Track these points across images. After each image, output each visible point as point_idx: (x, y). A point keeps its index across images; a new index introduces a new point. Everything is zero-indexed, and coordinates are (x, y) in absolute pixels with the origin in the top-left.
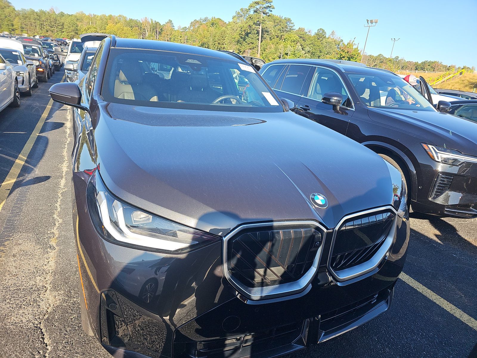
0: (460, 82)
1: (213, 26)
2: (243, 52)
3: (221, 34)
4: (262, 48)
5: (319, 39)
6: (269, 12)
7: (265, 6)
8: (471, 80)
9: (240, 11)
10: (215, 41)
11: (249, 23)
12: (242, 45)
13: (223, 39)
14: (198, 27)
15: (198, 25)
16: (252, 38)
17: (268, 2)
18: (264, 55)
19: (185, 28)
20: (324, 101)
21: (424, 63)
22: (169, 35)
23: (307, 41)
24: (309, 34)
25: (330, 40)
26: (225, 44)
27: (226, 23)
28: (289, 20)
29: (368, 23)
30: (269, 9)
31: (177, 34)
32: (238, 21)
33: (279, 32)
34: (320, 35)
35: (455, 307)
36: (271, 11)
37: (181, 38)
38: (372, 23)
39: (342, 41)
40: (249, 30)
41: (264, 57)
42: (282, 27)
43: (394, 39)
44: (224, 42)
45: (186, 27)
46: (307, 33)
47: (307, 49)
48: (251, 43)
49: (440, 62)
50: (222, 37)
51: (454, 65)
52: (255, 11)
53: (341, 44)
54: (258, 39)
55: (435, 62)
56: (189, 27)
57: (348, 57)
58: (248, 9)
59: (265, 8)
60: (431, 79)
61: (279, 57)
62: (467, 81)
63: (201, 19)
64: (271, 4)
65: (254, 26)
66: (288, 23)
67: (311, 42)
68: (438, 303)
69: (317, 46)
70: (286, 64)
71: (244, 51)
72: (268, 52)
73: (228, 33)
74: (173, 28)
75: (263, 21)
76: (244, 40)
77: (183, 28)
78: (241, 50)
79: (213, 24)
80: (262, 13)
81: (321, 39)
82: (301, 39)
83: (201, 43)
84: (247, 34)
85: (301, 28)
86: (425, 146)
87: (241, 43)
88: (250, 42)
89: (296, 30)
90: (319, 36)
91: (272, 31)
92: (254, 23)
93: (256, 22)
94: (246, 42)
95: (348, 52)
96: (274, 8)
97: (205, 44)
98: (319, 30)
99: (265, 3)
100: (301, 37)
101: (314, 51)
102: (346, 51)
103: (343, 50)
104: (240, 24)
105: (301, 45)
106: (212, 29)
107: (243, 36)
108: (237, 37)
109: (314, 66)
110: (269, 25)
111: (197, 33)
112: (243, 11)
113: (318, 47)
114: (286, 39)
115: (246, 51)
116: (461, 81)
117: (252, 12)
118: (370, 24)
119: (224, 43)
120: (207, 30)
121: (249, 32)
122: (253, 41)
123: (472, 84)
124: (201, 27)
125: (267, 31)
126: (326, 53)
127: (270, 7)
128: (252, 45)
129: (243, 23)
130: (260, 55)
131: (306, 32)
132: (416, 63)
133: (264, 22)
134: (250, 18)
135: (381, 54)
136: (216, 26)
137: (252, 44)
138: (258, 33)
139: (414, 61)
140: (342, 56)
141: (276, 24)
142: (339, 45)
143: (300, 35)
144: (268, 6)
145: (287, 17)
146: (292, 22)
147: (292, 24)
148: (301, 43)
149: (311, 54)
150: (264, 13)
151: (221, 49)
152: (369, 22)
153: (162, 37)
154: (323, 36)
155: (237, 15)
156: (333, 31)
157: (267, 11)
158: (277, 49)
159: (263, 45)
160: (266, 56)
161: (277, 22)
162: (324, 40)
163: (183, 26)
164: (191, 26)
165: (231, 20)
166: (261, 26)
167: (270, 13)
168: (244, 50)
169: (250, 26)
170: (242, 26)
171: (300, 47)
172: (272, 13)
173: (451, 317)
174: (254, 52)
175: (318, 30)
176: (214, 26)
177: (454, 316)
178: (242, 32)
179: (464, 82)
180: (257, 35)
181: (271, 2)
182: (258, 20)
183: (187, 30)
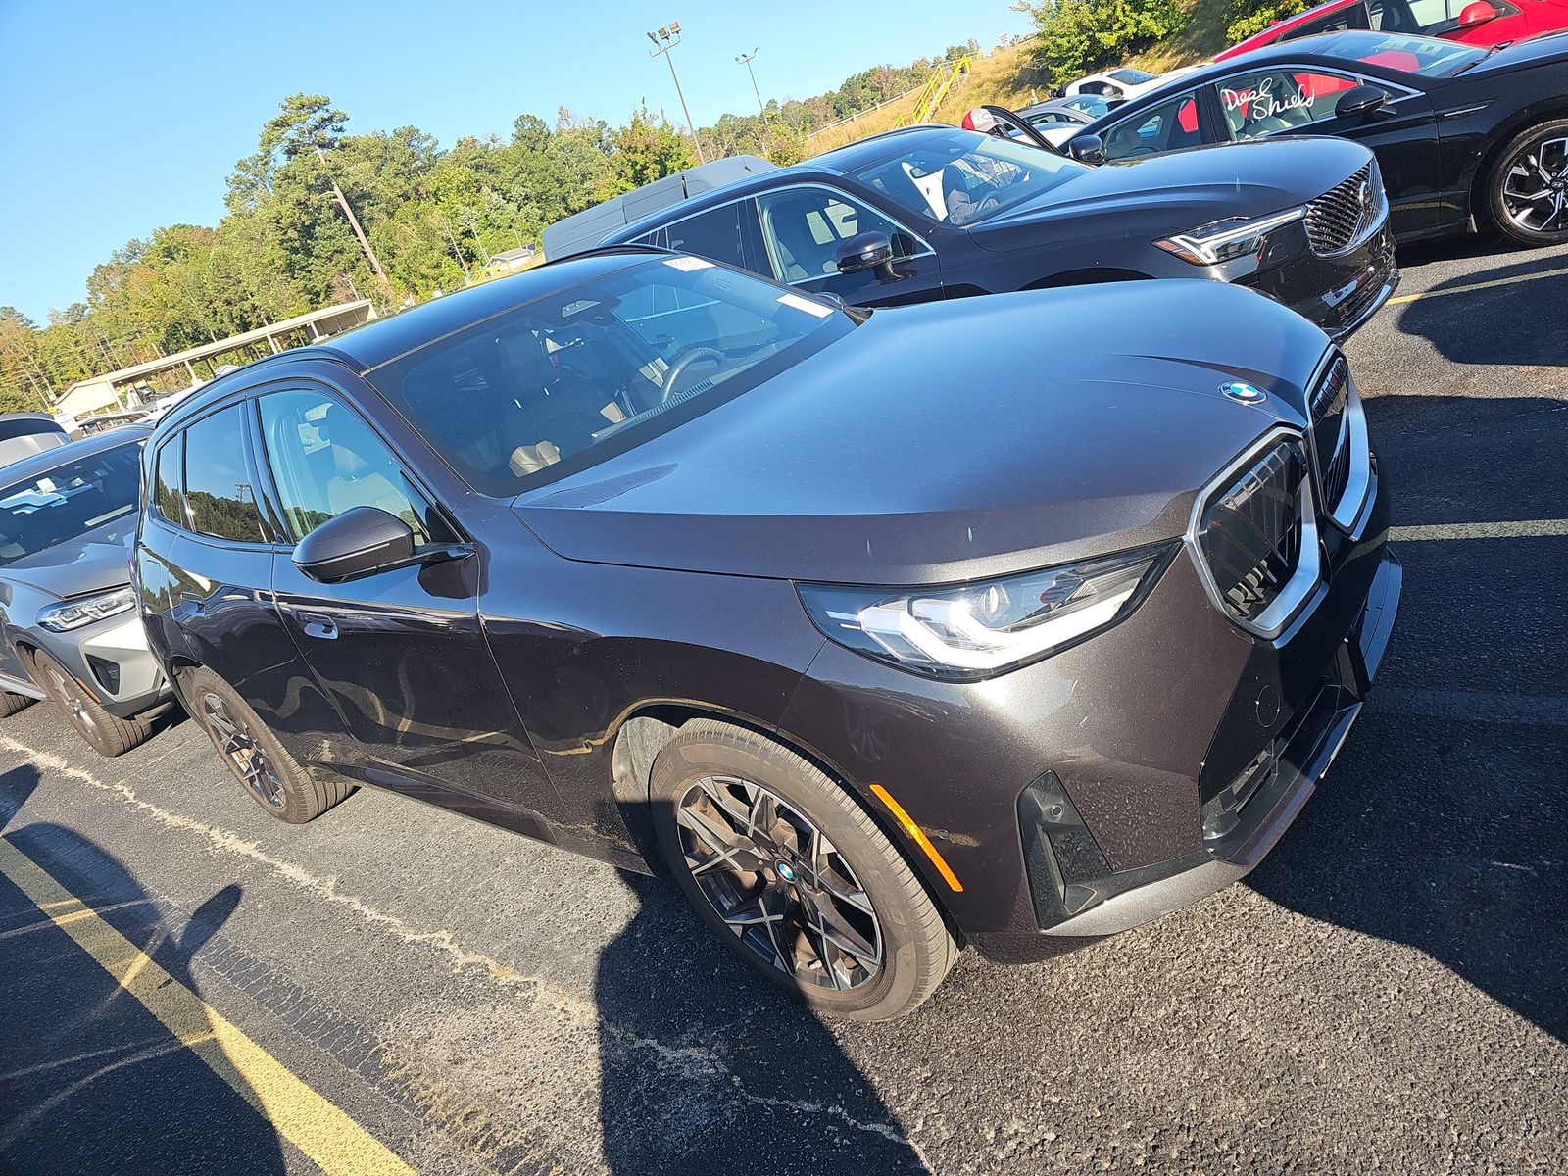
0: (974, 93)
1: (173, 258)
2: (327, 291)
3: (219, 270)
4: (381, 252)
5: (533, 149)
6: (336, 135)
7: (311, 122)
8: (998, 76)
9: (238, 173)
10: (211, 302)
11: (294, 196)
12: (309, 272)
13: (232, 281)
14: (124, 285)
15: (118, 279)
16: (331, 238)
17: (316, 108)
18: (398, 269)
19: (77, 310)
20: (848, 268)
21: (849, 86)
22: (31, 357)
23: (503, 170)
24: (497, 146)
25: (566, 139)
26: (249, 296)
27: (210, 230)
28: (411, 134)
29: (656, 42)
30: (330, 127)
31: (57, 341)
32: (250, 206)
33: (400, 181)
34: (532, 136)
35: (1457, 525)
36: (341, 130)
37: (81, 348)
38: (667, 38)
39: (603, 124)
40: (304, 217)
41: (404, 275)
42: (403, 163)
43: (744, 56)
44: (240, 289)
45: (76, 306)
46: (491, 148)
47: (517, 191)
48: (336, 251)
49: (884, 64)
50: (228, 277)
51: (920, 59)
52: (291, 152)
53: (604, 136)
54: (353, 231)
55: (874, 72)
56: (89, 299)
57: (655, 162)
58: (262, 154)
59: (316, 128)
60: (903, 119)
61: (449, 254)
62: (989, 84)
63: (117, 256)
64: (327, 111)
65: (314, 198)
66: (416, 143)
67: (517, 169)
68: (1423, 538)
69: (542, 169)
70: (651, 232)
71: (329, 286)
72: (405, 256)
73: (241, 256)
74: (31, 326)
75: (334, 169)
76: (308, 253)
77: (70, 313)
78: (318, 289)
79: (169, 253)
80: (317, 148)
81: (540, 146)
82: (483, 172)
83: (162, 330)
84: (307, 232)
85: (461, 140)
86: (1163, 244)
87: (304, 267)
88: (330, 253)
89: (450, 151)
90: (529, 139)
91: (381, 187)
92: (309, 188)
93: (312, 182)
94: (317, 257)
95: (647, 148)
96: (344, 118)
97: (181, 325)
98: (520, 122)
99: (309, 113)
100: (478, 167)
101: (540, 189)
102: (641, 147)
103: (630, 148)
104: (263, 214)
105: (494, 189)
106: (174, 268)
107: (297, 244)
108: (280, 255)
109: (745, 198)
110: (359, 172)
111: (132, 305)
112: (249, 167)
113: (544, 174)
114: (440, 193)
115: (334, 282)
116: (974, 89)
117: (281, 160)
118: (664, 43)
119: (245, 291)
120: (159, 279)
121: (310, 221)
122: (339, 243)
123: (1004, 83)
124: (134, 278)
125: (364, 196)
126: (578, 178)
127: (331, 119)
128: (342, 260)
129: (268, 205)
130: (387, 274)
131: (484, 143)
132: (829, 97)
133: (338, 172)
134: (287, 177)
135: (725, 116)
136: (182, 252)
137: (341, 252)
138: (339, 212)
139: (821, 93)
140: (638, 167)
141: (378, 162)
142: (600, 141)
143: (473, 162)
144: (324, 120)
145: (401, 127)
146: (423, 133)
147: (427, 140)
148: (490, 184)
149: (538, 202)
150: (322, 146)
151: (245, 315)
152: (658, 38)
153: (8, 376)
154: (541, 133)
155: (238, 188)
156: (561, 108)
157: (329, 134)
158: (428, 234)
159: (378, 240)
160: (409, 270)
161: (380, 153)
162: (551, 145)
163: (63, 307)
164: (93, 293)
165: (227, 212)
166: (336, 188)
167: (340, 136)
168: (326, 283)
169: (300, 204)
170: (275, 214)
171: (495, 195)
172: (345, 134)
173: (1468, 543)
174: (364, 276)
175: (516, 122)
176: (176, 256)
177: (1471, 539)
178: (286, 233)
179: (984, 87)
180: (339, 222)
181: (327, 102)
182: (315, 173)
183: (87, 311)
